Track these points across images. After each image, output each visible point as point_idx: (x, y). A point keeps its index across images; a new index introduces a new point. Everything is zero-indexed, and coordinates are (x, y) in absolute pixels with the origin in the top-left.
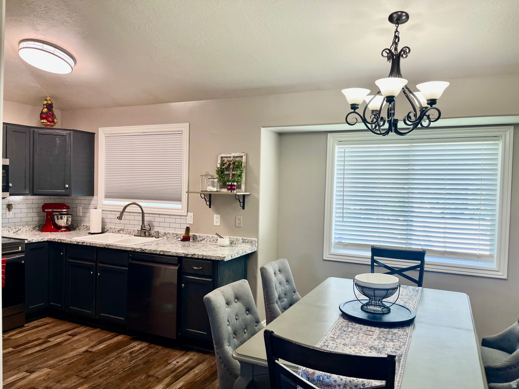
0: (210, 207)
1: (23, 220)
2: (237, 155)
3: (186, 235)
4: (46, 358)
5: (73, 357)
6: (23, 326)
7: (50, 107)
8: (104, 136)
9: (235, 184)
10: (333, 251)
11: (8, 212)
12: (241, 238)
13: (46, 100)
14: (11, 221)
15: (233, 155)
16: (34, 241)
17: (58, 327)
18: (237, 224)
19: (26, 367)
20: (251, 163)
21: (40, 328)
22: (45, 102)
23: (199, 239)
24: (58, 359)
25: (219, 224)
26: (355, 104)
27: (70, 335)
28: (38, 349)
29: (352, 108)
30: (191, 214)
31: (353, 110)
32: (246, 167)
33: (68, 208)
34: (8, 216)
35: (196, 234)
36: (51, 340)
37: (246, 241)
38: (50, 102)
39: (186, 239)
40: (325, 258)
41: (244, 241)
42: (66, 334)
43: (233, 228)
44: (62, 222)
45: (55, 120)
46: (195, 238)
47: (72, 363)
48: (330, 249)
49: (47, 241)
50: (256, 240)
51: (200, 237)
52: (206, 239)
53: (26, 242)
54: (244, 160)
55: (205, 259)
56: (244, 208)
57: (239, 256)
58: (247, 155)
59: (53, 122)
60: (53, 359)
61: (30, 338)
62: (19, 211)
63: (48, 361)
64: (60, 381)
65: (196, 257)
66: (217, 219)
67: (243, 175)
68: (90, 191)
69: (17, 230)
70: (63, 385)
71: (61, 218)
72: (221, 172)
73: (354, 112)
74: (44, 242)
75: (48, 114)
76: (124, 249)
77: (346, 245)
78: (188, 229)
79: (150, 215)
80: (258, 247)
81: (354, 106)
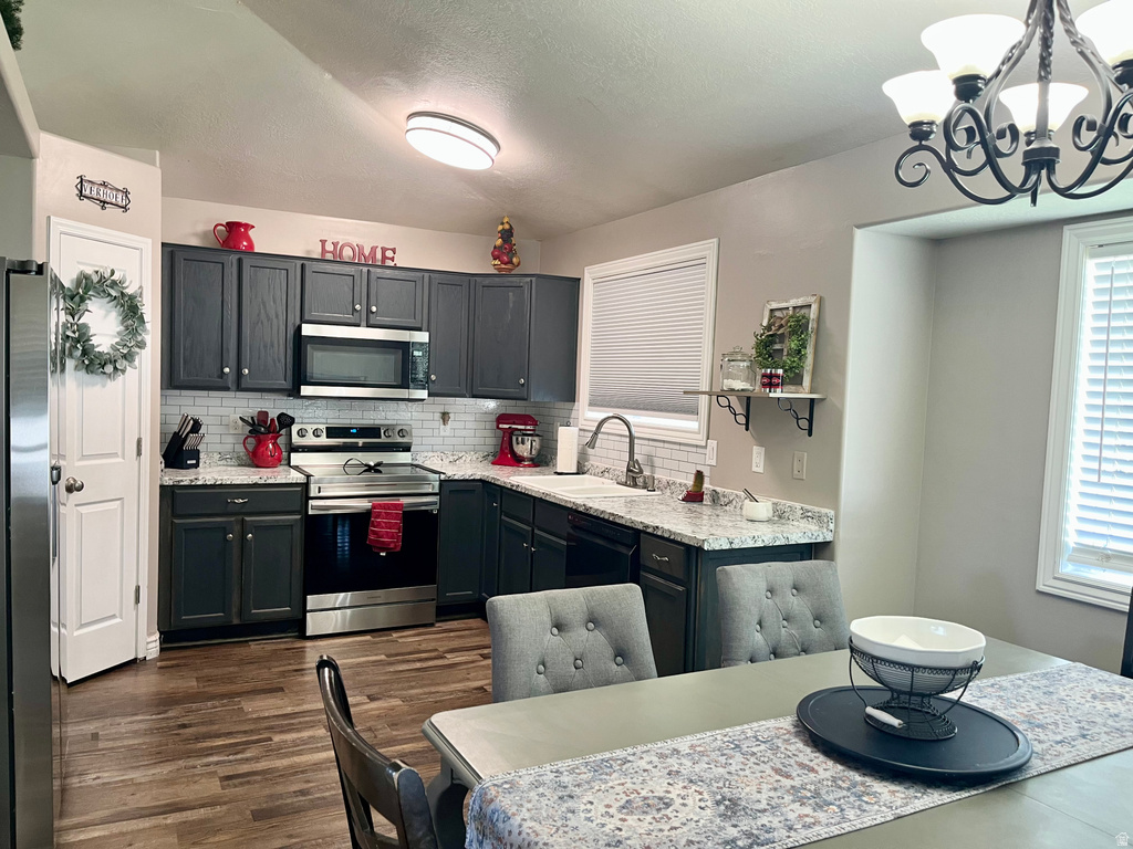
0: (747, 429)
1: (468, 441)
2: (800, 302)
3: (697, 489)
4: (413, 684)
5: (451, 693)
6: (432, 625)
7: (507, 235)
8: (591, 282)
9: (780, 371)
10: (1068, 569)
11: (442, 426)
12: (798, 505)
13: (503, 224)
14: (447, 441)
15: (793, 302)
16: (456, 478)
17: (478, 639)
18: (796, 472)
19: (373, 690)
20: (830, 322)
21: (452, 634)
22: (500, 227)
23: (723, 500)
24: (426, 690)
25: (761, 470)
26: (921, 123)
27: (481, 655)
28: (418, 665)
29: (914, 136)
30: (713, 443)
31: (917, 143)
32: (818, 331)
33: (535, 423)
34: (442, 434)
35: (718, 489)
36: (448, 656)
37: (809, 514)
38: (507, 227)
39: (694, 496)
40: (1040, 587)
41: (805, 516)
42: (480, 652)
43: (787, 480)
44: (523, 449)
45: (514, 260)
46: (715, 497)
47: (440, 701)
48: (1055, 564)
49: (480, 480)
50: (831, 513)
51: (724, 496)
52: (734, 502)
53: (443, 477)
54: (813, 313)
55: (674, 541)
56: (810, 434)
57: (760, 544)
58: (821, 302)
59: (510, 262)
60: (421, 687)
61: (424, 646)
62: (461, 425)
63: (412, 688)
64: (396, 725)
65: (661, 534)
66: (758, 459)
67: (809, 351)
68: (571, 396)
69: (456, 457)
70: (394, 733)
71: (523, 443)
72: (767, 347)
73: (921, 148)
74: (474, 480)
75: (506, 248)
76: (563, 504)
77: (1108, 557)
78: (699, 476)
79: (651, 443)
80: (836, 532)
81: (919, 131)
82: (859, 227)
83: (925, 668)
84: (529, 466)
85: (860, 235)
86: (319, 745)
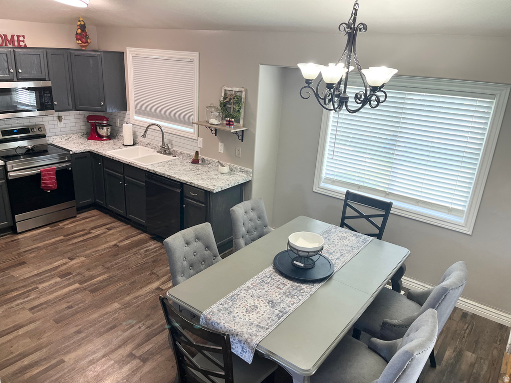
0: (216, 135)
1: (72, 128)
2: (238, 89)
3: (196, 158)
4: (85, 248)
5: (104, 249)
6: (75, 217)
7: (83, 27)
8: (131, 57)
9: (233, 120)
10: (322, 185)
11: (59, 123)
12: (238, 167)
13: (79, 21)
14: (62, 130)
15: (234, 89)
16: (78, 152)
17: (100, 221)
18: (237, 154)
19: (69, 255)
20: (250, 100)
21: (88, 220)
22: (79, 23)
23: (207, 162)
24: (93, 250)
25: (222, 152)
26: (309, 80)
27: (107, 229)
28: (81, 239)
29: (306, 83)
30: (200, 139)
31: (307, 85)
32: (245, 102)
33: (107, 120)
34: (59, 126)
35: (204, 157)
36: (93, 231)
37: (243, 170)
38: (82, 23)
39: (195, 161)
40: (314, 190)
41: (241, 171)
42: (105, 227)
43: (233, 157)
44: (104, 131)
45: (89, 41)
46: (203, 160)
47: (102, 254)
48: (319, 183)
49: (89, 152)
50: (251, 170)
51: (207, 161)
52: (212, 164)
53: (71, 152)
54: (243, 96)
55: (200, 188)
56: (242, 141)
57: (230, 186)
58: (246, 91)
59: (87, 42)
60: (89, 249)
61: (78, 228)
62: (68, 121)
63: (86, 250)
64: (90, 269)
65: (193, 185)
66: (221, 148)
67: (242, 111)
68: (124, 107)
69: (68, 137)
70: (91, 273)
71: (103, 129)
72: (224, 106)
73: (308, 87)
74: (86, 152)
75: (82, 34)
76: (141, 168)
77: (334, 181)
78: (197, 153)
80: (252, 177)
81: (308, 82)
82: (261, 64)
83: (311, 252)
84: (106, 140)
85: (261, 67)
86: (62, 285)
